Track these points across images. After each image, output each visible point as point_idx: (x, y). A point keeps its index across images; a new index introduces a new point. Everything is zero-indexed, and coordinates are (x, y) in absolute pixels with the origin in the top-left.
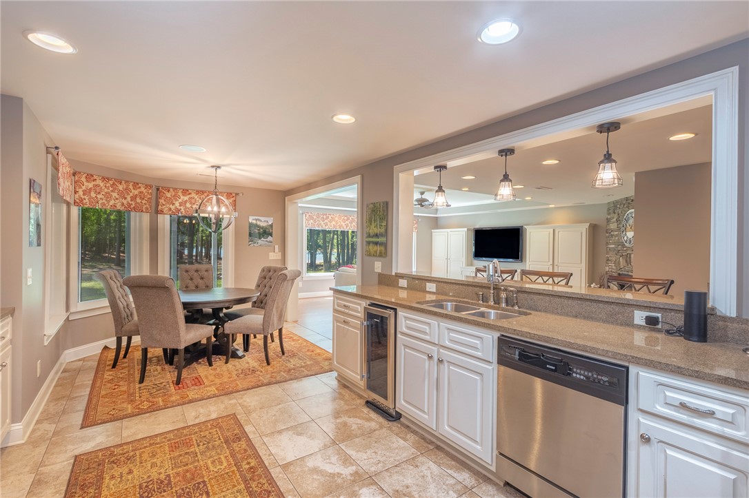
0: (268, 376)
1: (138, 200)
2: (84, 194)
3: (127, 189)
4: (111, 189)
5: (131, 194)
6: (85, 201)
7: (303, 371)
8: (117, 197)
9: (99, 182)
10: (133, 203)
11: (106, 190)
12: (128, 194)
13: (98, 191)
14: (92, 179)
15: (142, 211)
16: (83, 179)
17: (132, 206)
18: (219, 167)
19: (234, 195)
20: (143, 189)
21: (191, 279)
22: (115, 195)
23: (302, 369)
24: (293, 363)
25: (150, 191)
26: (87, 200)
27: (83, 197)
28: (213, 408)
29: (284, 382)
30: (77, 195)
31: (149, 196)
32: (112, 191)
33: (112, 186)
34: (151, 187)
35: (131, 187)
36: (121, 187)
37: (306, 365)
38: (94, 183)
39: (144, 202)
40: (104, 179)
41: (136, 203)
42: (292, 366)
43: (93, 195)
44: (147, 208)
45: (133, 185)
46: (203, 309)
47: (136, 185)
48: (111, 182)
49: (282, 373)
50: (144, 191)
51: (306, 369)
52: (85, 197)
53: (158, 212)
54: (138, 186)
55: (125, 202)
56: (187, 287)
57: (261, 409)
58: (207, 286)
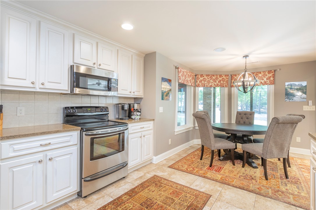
0: (258, 187)
1: (222, 82)
2: (200, 82)
3: (216, 78)
4: (210, 79)
5: (219, 80)
6: (200, 85)
7: (289, 198)
8: (212, 82)
9: (205, 77)
10: (219, 83)
11: (208, 80)
12: (217, 80)
13: (205, 80)
14: (203, 76)
15: (223, 87)
16: (200, 77)
17: (219, 85)
18: (247, 56)
19: (273, 71)
20: (224, 77)
21: (242, 118)
22: (211, 81)
23: (291, 196)
24: (288, 188)
25: (228, 77)
26: (201, 85)
27: (199, 83)
28: (207, 186)
29: (264, 196)
30: (197, 83)
31: (227, 80)
32: (210, 80)
33: (210, 78)
34: (228, 75)
35: (218, 77)
36: (214, 78)
37: (298, 196)
38: (204, 77)
39: (224, 82)
40: (207, 75)
41: (221, 83)
42: (284, 190)
43: (203, 82)
44: (226, 85)
45: (219, 76)
46: (237, 134)
47: (220, 76)
48: (210, 76)
49: (270, 190)
50: (225, 78)
51: (294, 198)
52: (200, 83)
53: (232, 86)
54: (221, 76)
55: (216, 84)
56: (239, 122)
57: (227, 203)
58: (250, 123)
